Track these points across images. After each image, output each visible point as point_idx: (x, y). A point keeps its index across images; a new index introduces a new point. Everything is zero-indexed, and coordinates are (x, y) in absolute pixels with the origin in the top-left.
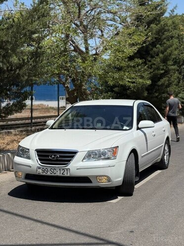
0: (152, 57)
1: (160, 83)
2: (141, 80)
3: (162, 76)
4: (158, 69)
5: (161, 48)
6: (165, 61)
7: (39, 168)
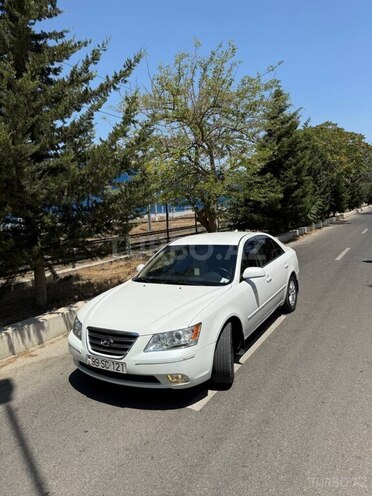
0: (285, 170)
1: (294, 195)
2: (272, 195)
3: (296, 188)
4: (291, 181)
5: (294, 161)
6: (298, 172)
7: (89, 357)
